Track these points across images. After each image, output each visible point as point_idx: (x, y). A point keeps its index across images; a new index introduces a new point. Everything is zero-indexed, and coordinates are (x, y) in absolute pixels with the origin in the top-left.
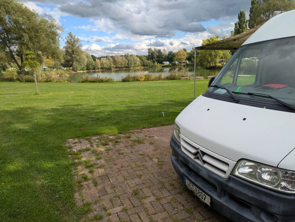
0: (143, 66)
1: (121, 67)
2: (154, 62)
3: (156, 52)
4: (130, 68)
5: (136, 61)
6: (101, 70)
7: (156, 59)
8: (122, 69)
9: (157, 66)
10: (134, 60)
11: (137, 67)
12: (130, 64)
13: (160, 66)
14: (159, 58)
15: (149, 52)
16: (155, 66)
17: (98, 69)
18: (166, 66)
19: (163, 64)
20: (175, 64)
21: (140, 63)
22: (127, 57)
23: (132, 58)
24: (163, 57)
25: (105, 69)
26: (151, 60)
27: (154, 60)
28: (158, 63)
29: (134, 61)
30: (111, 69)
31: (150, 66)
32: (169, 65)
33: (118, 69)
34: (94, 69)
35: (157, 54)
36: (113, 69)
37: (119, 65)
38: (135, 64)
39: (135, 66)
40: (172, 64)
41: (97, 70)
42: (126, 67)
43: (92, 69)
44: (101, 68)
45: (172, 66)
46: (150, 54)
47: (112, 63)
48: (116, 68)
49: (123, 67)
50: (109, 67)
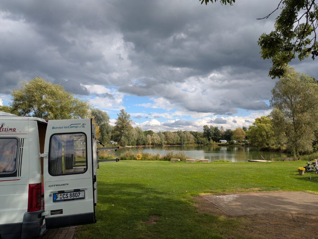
0: (197, 144)
1: (172, 143)
2: (209, 140)
3: (212, 129)
4: (182, 145)
5: (189, 138)
6: (152, 146)
7: (212, 136)
8: (174, 145)
9: (213, 144)
10: (187, 136)
11: (191, 144)
12: (182, 140)
13: (216, 144)
14: (216, 136)
15: (205, 130)
16: (211, 144)
17: (149, 145)
18: (223, 145)
19: (220, 142)
20: (232, 143)
21: (193, 140)
22: (180, 134)
23: (185, 135)
24: (220, 134)
25: (156, 145)
26: (206, 138)
27: (210, 137)
28: (213, 141)
29: (187, 138)
30: (162, 145)
31: (205, 144)
32: (226, 143)
33: (170, 145)
34: (144, 144)
35: (214, 132)
36: (164, 146)
37: (170, 142)
38: (188, 141)
39: (188, 143)
40: (229, 143)
41: (147, 146)
42: (178, 144)
43: (143, 145)
44: (152, 144)
45: (230, 145)
46: (206, 131)
47: (163, 140)
48: (168, 144)
49: (174, 143)
50: (160, 144)
